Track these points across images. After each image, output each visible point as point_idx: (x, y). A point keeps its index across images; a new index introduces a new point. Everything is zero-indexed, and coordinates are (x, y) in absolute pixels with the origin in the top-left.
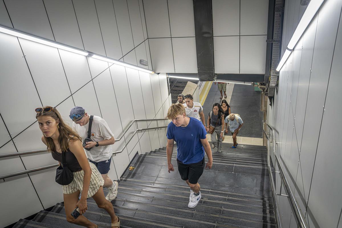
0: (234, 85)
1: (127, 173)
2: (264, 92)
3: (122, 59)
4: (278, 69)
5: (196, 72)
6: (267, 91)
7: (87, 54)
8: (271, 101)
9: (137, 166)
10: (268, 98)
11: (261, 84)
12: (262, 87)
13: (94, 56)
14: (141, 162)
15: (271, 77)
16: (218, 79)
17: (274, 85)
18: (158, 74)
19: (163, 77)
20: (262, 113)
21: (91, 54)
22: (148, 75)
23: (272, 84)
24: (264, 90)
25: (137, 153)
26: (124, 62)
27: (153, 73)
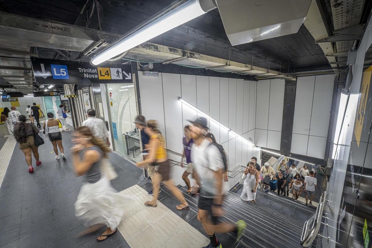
0: (304, 164)
1: (233, 190)
2: (323, 171)
3: (242, 135)
4: (333, 158)
5: (279, 150)
6: (326, 171)
7: (229, 130)
8: (328, 179)
9: (238, 189)
10: (327, 177)
11: (322, 166)
12: (322, 168)
13: (231, 131)
14: (240, 188)
15: (328, 161)
16: (291, 157)
17: (330, 167)
18: (257, 146)
19: (259, 149)
20: (322, 188)
21: (231, 130)
22: (252, 146)
23: (329, 166)
24: (323, 170)
25: (239, 183)
26: (242, 137)
27: (254, 145)
